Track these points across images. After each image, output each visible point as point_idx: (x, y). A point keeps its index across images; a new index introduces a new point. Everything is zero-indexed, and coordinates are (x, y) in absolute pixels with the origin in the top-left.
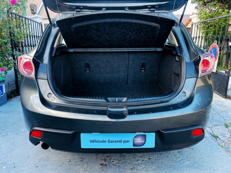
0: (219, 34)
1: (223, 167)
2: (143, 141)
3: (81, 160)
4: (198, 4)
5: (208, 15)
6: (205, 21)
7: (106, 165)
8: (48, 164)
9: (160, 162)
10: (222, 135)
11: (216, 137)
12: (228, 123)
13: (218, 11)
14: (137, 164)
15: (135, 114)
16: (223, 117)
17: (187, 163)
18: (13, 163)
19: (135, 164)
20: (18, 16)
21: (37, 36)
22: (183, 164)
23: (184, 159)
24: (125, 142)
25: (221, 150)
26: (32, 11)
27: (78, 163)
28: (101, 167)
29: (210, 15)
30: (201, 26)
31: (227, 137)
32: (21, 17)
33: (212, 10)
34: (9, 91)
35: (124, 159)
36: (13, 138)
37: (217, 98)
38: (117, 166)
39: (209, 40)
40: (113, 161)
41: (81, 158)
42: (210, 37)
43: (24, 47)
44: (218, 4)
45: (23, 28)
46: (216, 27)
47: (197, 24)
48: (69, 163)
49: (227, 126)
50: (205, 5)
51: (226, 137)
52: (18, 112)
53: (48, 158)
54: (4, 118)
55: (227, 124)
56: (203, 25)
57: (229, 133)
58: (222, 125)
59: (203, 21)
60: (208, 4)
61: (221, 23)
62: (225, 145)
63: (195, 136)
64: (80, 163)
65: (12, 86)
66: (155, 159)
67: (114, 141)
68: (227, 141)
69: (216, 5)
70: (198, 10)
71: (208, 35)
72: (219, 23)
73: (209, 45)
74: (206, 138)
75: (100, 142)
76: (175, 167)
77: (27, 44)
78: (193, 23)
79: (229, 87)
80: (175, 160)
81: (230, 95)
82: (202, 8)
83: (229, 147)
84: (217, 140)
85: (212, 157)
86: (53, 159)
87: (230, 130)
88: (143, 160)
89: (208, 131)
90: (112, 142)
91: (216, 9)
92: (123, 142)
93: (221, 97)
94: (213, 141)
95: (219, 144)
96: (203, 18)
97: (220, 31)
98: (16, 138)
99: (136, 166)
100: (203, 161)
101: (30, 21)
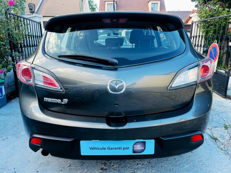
0: (219, 33)
1: (222, 170)
2: (143, 148)
3: (81, 164)
4: (198, 2)
5: (208, 14)
6: (205, 20)
7: (106, 169)
8: (49, 169)
9: (159, 166)
10: (222, 137)
11: (216, 139)
12: (228, 124)
13: (218, 10)
14: (137, 168)
15: (134, 122)
16: (222, 118)
17: (187, 166)
18: (14, 168)
19: (135, 169)
20: (16, 17)
21: (36, 36)
22: (183, 168)
23: (184, 162)
24: (124, 148)
25: (220, 153)
26: (31, 11)
27: (79, 168)
28: (102, 171)
29: (210, 13)
30: (201, 25)
31: (227, 139)
32: (20, 18)
33: (212, 9)
34: (9, 92)
35: (124, 163)
36: (14, 141)
37: (216, 98)
38: (118, 170)
39: (210, 39)
40: (113, 166)
41: (81, 162)
42: (210, 36)
43: (23, 47)
44: (218, 3)
45: (22, 29)
46: (216, 26)
47: (197, 23)
48: (69, 167)
49: (226, 128)
50: (206, 3)
51: (225, 139)
52: (18, 115)
53: (48, 163)
54: (4, 121)
55: (227, 126)
56: (203, 24)
57: (228, 135)
58: (221, 127)
59: (204, 20)
60: (208, 3)
61: (221, 22)
62: (224, 148)
63: (194, 142)
64: (80, 167)
65: (12, 87)
66: (155, 163)
67: (113, 148)
68: (226, 143)
69: (216, 3)
70: (198, 9)
71: (208, 34)
72: (220, 22)
73: (209, 44)
74: (206, 140)
75: (99, 149)
76: (174, 171)
77: (26, 44)
78: (193, 21)
79: (229, 86)
80: (175, 163)
81: (229, 95)
82: (202, 7)
83: (228, 150)
84: (217, 142)
85: (211, 160)
86: (53, 164)
87: (229, 132)
88: (143, 164)
89: (208, 132)
90: (112, 149)
91: (217, 8)
92: (122, 149)
93: (220, 97)
94: (212, 144)
95: (218, 147)
96: (203, 17)
97: (220, 30)
98: (16, 141)
99: (136, 170)
100: (202, 164)
101: (28, 21)
